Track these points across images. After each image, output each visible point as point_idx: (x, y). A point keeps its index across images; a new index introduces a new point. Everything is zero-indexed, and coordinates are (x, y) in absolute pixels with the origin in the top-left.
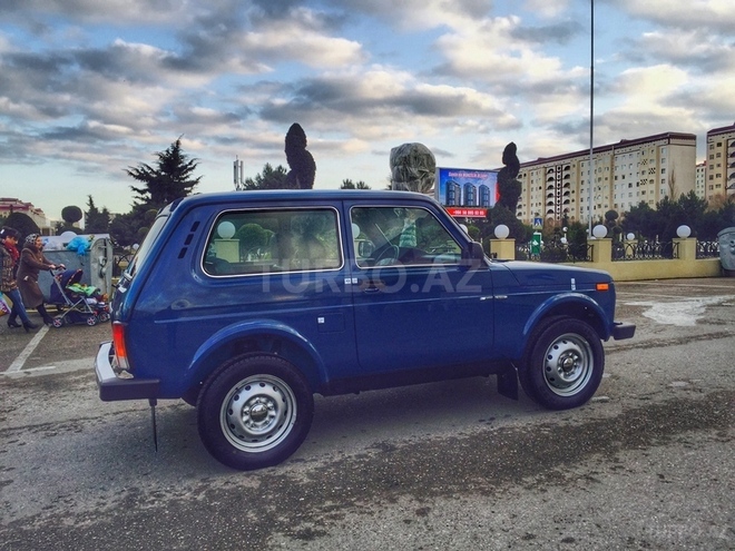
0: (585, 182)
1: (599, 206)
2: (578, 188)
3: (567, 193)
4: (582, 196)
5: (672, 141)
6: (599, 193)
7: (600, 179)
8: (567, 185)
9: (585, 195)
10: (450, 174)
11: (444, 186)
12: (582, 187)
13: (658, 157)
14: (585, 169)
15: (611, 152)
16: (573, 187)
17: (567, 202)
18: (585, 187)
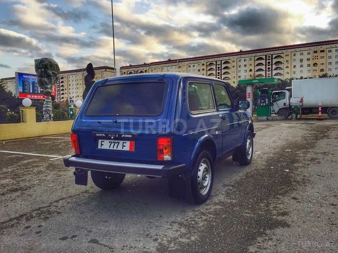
0: (71, 85)
1: (78, 96)
2: (68, 87)
3: (63, 90)
4: (70, 91)
5: (107, 70)
6: (78, 90)
7: (78, 84)
8: (62, 86)
9: (71, 91)
10: (24, 76)
11: (21, 82)
12: (69, 87)
13: (102, 76)
14: (71, 79)
15: (82, 72)
16: (65, 87)
17: (63, 94)
18: (71, 87)
